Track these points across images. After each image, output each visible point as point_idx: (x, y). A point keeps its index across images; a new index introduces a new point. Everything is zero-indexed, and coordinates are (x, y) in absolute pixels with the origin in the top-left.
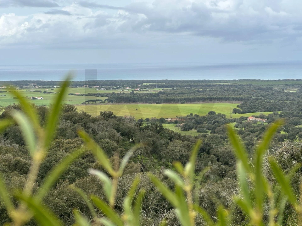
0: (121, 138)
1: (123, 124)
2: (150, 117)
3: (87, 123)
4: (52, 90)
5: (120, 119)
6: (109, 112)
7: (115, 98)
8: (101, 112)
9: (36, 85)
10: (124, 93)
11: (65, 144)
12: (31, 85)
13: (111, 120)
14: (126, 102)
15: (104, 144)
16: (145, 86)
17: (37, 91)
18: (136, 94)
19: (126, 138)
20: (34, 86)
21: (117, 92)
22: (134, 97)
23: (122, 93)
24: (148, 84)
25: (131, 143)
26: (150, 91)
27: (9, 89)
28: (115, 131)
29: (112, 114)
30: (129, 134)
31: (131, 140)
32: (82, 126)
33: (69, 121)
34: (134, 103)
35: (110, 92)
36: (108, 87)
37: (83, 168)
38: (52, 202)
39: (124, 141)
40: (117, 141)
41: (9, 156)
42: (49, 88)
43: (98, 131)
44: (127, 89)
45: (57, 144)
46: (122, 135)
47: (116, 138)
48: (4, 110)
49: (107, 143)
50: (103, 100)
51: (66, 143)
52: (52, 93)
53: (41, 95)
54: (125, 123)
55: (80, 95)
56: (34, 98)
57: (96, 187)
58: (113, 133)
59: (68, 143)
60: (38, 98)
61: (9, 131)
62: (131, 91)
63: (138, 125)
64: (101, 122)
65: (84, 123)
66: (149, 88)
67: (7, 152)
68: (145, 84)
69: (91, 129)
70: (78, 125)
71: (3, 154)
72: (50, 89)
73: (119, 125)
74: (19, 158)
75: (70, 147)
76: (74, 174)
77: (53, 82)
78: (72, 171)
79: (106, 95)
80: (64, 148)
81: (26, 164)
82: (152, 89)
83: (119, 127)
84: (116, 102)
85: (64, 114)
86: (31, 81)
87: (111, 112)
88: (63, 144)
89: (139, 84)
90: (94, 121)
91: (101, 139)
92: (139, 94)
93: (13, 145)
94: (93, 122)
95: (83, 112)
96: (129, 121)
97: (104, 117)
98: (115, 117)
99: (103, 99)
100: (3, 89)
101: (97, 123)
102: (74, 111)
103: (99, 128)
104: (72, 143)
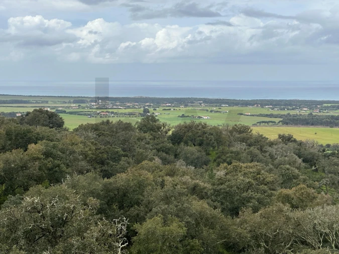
0: (303, 164)
1: (305, 149)
2: (331, 143)
3: (264, 146)
4: (219, 108)
5: (301, 144)
6: (288, 135)
7: (290, 120)
8: (280, 135)
9: (202, 103)
10: (301, 115)
11: (243, 169)
12: (196, 103)
13: (291, 145)
14: (303, 125)
15: (284, 171)
16: (325, 107)
17: (203, 110)
18: (315, 116)
19: (307, 165)
20: (200, 104)
21: (292, 113)
22: (312, 119)
23: (298, 114)
24: (329, 105)
25: (313, 171)
26: (332, 113)
27: (174, 106)
28: (297, 157)
29: (292, 137)
30: (311, 161)
31: (313, 168)
32: (258, 150)
33: (244, 144)
34: (312, 126)
35: (285, 112)
36: (282, 107)
37: (266, 196)
38: (235, 232)
39: (306, 168)
40: (298, 168)
41: (187, 178)
42: (216, 106)
43: (276, 156)
44: (304, 110)
45: (234, 168)
46: (304, 161)
47: (297, 165)
48: (173, 129)
49: (288, 169)
50: (277, 122)
51: (245, 167)
52: (219, 112)
53: (207, 114)
54: (307, 148)
55: (250, 115)
56: (199, 117)
57: (284, 218)
58: (294, 159)
59: (247, 168)
60: (205, 118)
61: (180, 152)
62: (309, 112)
63: (321, 150)
64: (280, 146)
65: (261, 146)
66: (330, 110)
67: (184, 174)
68: (326, 105)
69: (269, 153)
70: (254, 148)
71: (181, 176)
72: (218, 108)
73: (299, 150)
74: (198, 181)
75: (249, 172)
76: (257, 203)
77: (220, 99)
78: (254, 198)
79: (281, 116)
80: (243, 173)
81: (204, 188)
82: (333, 111)
83: (301, 153)
84: (292, 125)
85: (239, 136)
86: (196, 98)
87: (290, 135)
88: (241, 168)
89: (318, 105)
90: (271, 144)
91: (280, 165)
92: (318, 116)
93: (188, 167)
94: (270, 146)
95: (259, 134)
96: (312, 145)
97: (283, 140)
98: (295, 141)
99: (277, 120)
100: (167, 106)
101: (275, 147)
102: (250, 132)
103: (278, 153)
104: (252, 168)
